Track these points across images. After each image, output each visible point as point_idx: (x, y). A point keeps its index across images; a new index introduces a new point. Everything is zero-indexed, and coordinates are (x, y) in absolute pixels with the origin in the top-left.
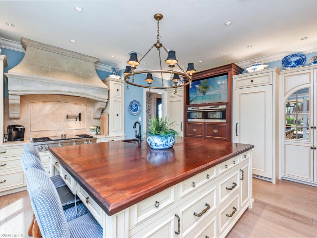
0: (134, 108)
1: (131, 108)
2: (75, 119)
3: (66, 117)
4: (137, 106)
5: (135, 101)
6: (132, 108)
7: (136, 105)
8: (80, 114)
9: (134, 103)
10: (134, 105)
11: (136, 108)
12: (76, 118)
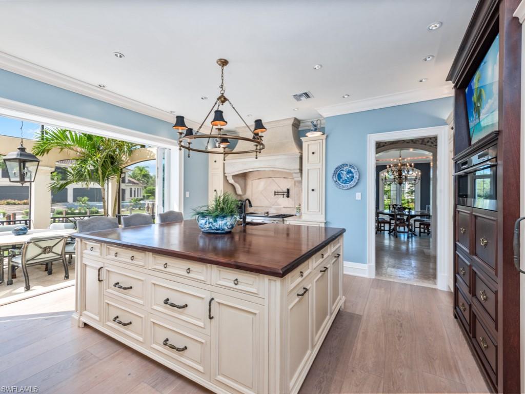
0: (345, 176)
1: (339, 177)
2: (282, 196)
3: (274, 193)
4: (352, 173)
5: (346, 165)
6: (341, 178)
7: (349, 172)
8: (288, 190)
9: (345, 169)
10: (345, 173)
11: (348, 176)
12: (283, 194)
